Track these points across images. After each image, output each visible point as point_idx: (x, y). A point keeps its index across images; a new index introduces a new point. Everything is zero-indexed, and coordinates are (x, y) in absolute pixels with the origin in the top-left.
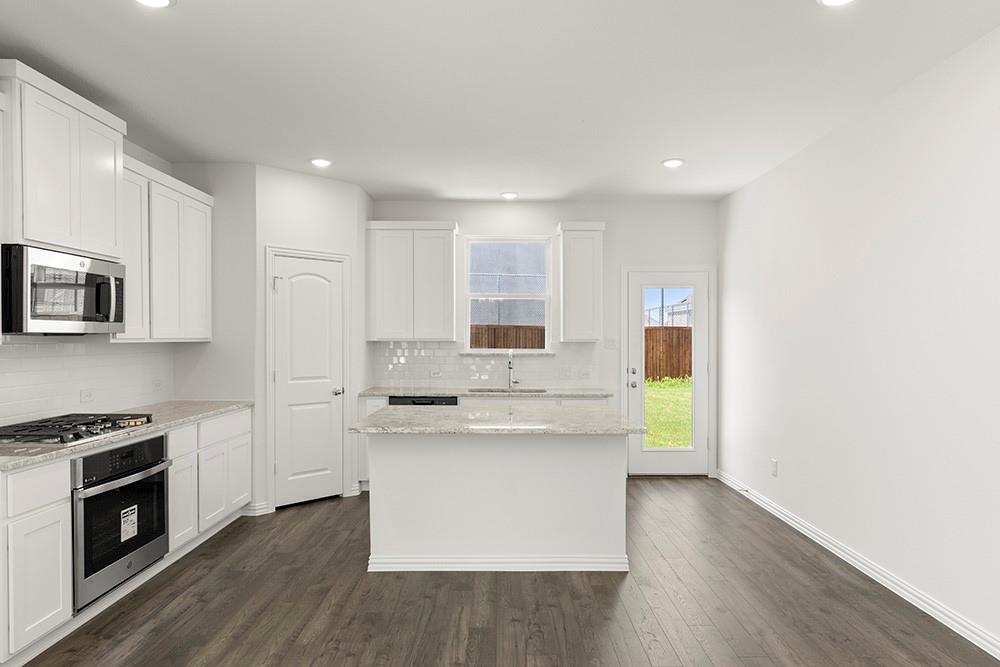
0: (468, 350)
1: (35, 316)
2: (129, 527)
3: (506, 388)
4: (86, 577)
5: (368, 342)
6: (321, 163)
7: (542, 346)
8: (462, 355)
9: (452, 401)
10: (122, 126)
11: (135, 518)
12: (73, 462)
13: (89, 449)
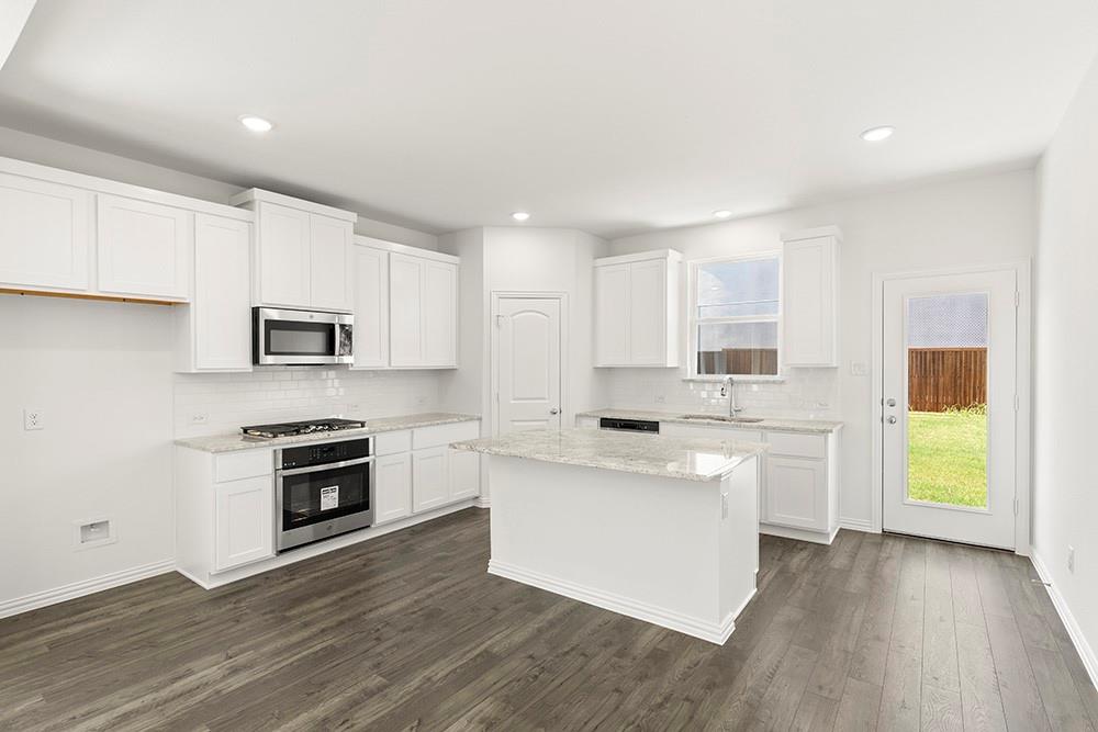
0: (696, 376)
1: (268, 352)
2: (330, 499)
3: (727, 415)
4: (284, 530)
5: (597, 369)
6: (521, 217)
7: (775, 372)
8: (684, 381)
9: (653, 427)
10: (353, 216)
11: (336, 494)
12: (275, 451)
13: (288, 444)
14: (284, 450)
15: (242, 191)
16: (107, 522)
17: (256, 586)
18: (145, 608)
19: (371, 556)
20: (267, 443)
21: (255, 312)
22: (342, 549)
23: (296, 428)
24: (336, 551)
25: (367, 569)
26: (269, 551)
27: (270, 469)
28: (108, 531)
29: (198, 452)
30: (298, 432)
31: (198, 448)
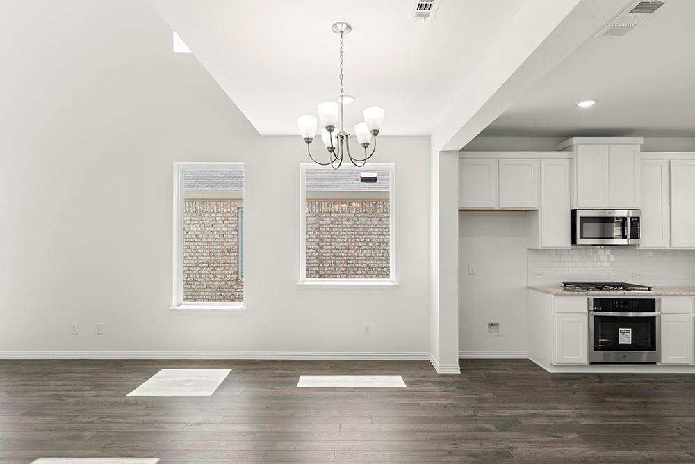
1: (582, 237)
2: (625, 338)
4: (595, 350)
10: (640, 140)
11: (630, 334)
12: (588, 299)
13: (596, 295)
14: (594, 299)
15: (564, 140)
16: (498, 324)
17: (579, 379)
18: (520, 372)
19: (659, 384)
20: (584, 293)
21: (574, 213)
22: (634, 374)
23: (601, 287)
24: (630, 374)
25: (658, 391)
26: (585, 361)
27: (585, 310)
28: (498, 329)
29: (543, 294)
30: (601, 289)
31: (544, 292)
